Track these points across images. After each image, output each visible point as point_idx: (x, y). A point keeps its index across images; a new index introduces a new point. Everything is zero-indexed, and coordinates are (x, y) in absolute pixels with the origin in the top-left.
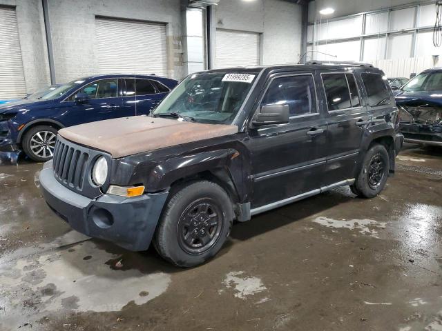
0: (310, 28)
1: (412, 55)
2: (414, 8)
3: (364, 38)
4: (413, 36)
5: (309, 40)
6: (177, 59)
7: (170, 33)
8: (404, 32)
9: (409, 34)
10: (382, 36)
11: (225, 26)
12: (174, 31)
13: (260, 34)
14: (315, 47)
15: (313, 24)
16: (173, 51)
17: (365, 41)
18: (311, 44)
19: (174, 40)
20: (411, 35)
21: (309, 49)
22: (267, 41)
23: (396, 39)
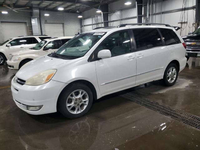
5: (83, 25)
11: (48, 22)
12: (28, 25)
13: (63, 24)
16: (29, 31)
22: (65, 26)
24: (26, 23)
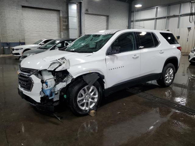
0: (132, 14)
1: (178, 27)
2: (179, 5)
3: (157, 19)
4: (179, 18)
5: (132, 19)
6: (65, 27)
7: (61, 15)
8: (174, 16)
9: (177, 17)
10: (165, 18)
11: (89, 12)
12: (63, 14)
13: (108, 16)
14: (134, 23)
15: (134, 12)
16: (62, 23)
17: (157, 20)
18: (133, 21)
19: (63, 18)
20: (178, 18)
21: (132, 23)
22: (111, 20)
23: (171, 19)
24: (59, 11)
